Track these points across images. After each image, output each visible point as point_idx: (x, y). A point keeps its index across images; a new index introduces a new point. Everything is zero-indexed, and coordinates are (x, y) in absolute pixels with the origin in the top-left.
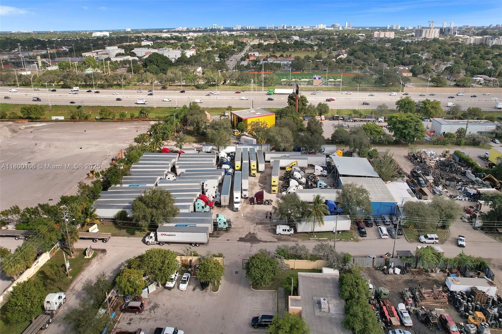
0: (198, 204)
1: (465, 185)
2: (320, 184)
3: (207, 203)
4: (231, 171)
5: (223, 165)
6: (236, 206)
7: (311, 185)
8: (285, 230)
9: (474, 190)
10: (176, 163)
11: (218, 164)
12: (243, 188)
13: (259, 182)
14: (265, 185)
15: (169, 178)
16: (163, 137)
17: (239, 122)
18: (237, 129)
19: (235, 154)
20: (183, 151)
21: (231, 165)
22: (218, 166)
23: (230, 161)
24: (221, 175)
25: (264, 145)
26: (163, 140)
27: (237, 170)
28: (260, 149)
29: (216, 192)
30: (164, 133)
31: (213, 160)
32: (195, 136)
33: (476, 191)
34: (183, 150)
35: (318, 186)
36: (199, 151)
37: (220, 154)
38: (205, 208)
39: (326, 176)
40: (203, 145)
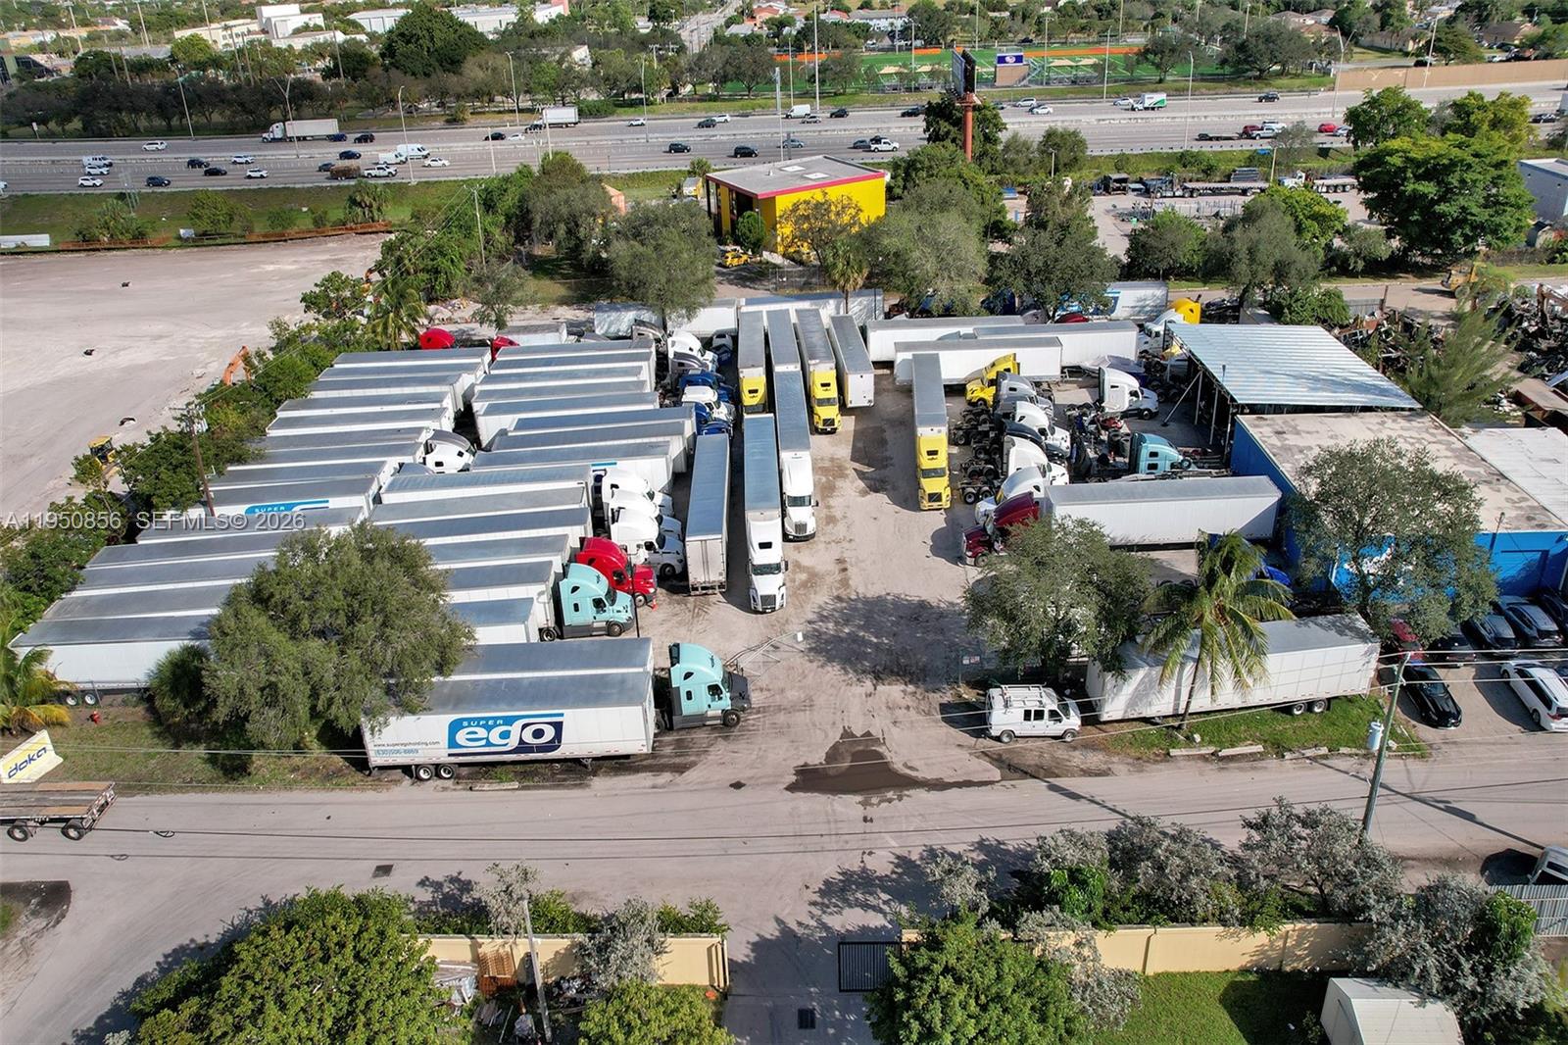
0: (575, 589)
2: (1154, 454)
3: (621, 576)
4: (722, 413)
5: (688, 389)
6: (765, 585)
7: (1103, 460)
8: (1039, 715)
10: (477, 389)
11: (662, 387)
12: (791, 490)
13: (853, 459)
14: (886, 472)
15: (439, 464)
16: (433, 287)
17: (740, 214)
18: (737, 242)
19: (735, 339)
20: (510, 337)
21: (720, 387)
22: (663, 396)
23: (718, 371)
24: (681, 433)
25: (859, 295)
26: (430, 301)
27: (753, 410)
28: (842, 313)
29: (660, 519)
30: (437, 272)
31: (641, 367)
32: (565, 277)
34: (509, 333)
35: (1143, 464)
36: (580, 335)
37: (670, 340)
38: (608, 607)
39: (1152, 416)
40: (598, 309)
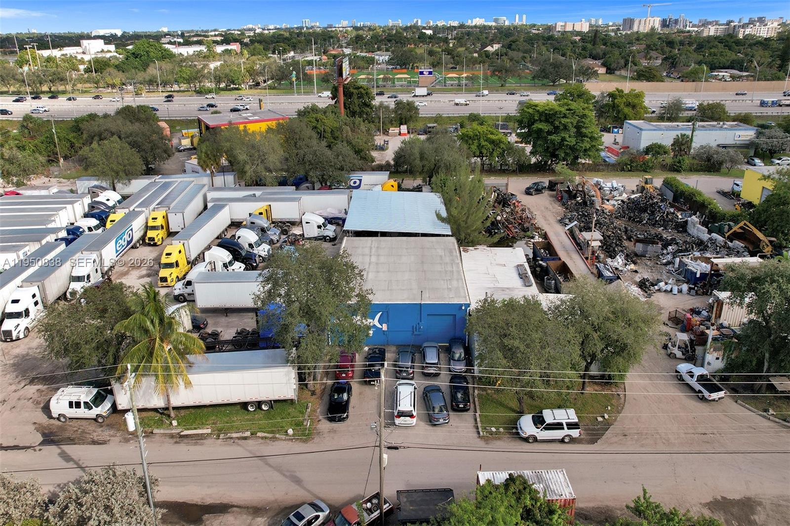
1: (681, 251)
8: (78, 405)
9: (704, 264)
33: (709, 266)
39: (331, 240)
